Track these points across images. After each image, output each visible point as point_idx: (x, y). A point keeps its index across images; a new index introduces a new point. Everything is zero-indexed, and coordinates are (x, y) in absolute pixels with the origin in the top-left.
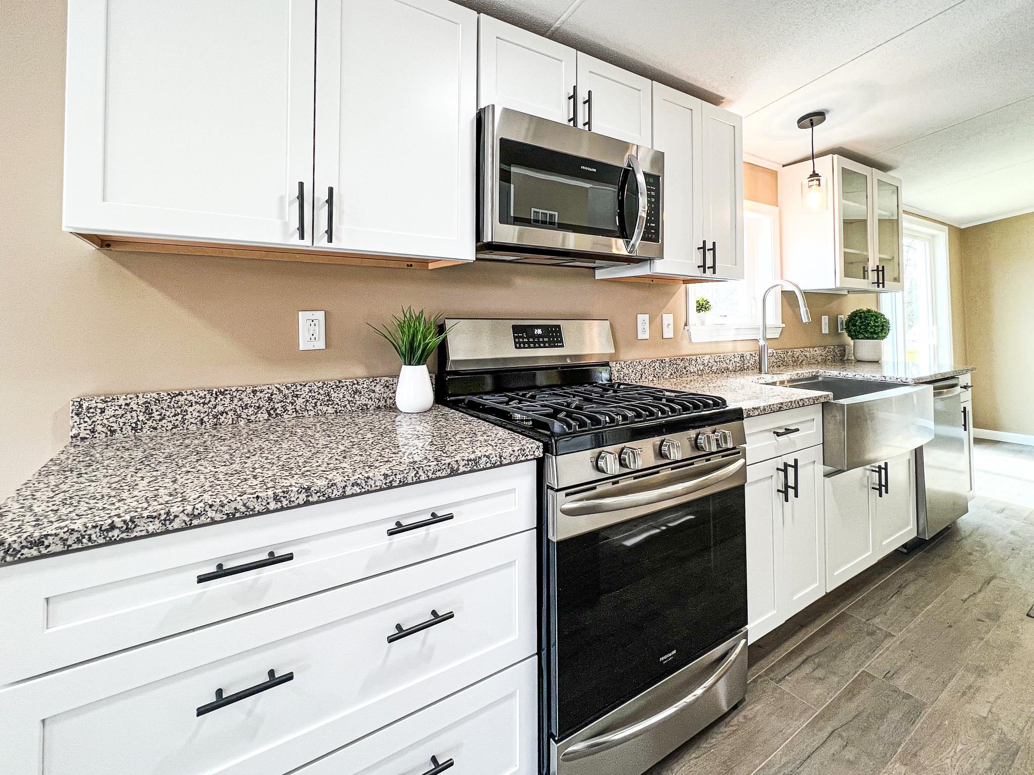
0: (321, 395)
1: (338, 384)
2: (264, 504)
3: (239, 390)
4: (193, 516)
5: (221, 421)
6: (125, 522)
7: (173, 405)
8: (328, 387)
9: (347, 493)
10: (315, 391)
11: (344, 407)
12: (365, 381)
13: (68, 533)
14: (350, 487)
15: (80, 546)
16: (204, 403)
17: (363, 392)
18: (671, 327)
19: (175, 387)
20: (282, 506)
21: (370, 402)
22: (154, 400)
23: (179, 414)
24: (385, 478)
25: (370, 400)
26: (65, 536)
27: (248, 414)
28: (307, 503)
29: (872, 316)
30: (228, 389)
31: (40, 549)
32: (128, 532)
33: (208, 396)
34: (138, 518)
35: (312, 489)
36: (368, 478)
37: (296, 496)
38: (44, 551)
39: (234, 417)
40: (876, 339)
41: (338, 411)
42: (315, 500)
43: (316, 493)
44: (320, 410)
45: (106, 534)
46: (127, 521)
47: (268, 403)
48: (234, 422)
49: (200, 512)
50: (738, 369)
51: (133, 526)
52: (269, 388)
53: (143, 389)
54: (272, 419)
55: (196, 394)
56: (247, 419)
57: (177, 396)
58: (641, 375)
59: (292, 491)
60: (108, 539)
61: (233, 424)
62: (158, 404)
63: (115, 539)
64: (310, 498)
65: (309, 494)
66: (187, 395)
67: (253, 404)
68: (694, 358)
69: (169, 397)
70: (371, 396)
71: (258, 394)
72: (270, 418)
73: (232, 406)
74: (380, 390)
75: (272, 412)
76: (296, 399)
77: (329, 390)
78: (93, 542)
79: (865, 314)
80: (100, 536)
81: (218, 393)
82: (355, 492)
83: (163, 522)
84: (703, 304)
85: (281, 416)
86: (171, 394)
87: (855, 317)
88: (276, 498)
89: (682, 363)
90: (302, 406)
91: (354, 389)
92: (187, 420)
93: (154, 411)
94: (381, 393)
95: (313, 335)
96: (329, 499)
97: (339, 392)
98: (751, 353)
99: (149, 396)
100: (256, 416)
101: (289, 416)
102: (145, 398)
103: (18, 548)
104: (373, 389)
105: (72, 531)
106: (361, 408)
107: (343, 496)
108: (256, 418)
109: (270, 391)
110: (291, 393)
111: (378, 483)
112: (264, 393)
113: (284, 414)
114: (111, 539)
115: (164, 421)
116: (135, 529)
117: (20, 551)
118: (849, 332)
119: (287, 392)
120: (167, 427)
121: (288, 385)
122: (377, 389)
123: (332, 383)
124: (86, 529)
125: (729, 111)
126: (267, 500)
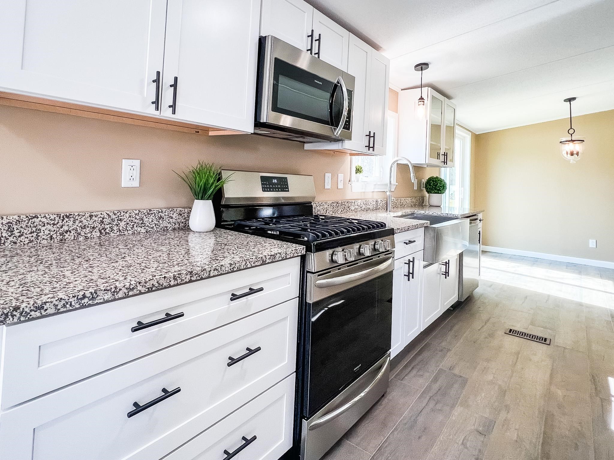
0: (137, 220)
1: (149, 212)
2: (168, 282)
3: (80, 215)
4: (130, 289)
5: (66, 237)
6: (91, 293)
7: (30, 225)
8: (142, 214)
9: (211, 275)
10: (134, 216)
11: (152, 228)
12: (167, 210)
13: (58, 301)
14: (213, 271)
15: (65, 310)
16: (54, 224)
17: (165, 218)
18: (342, 182)
19: (32, 211)
20: (177, 283)
21: (169, 225)
22: (15, 221)
23: (34, 232)
24: (230, 266)
25: (169, 224)
26: (57, 303)
27: (86, 232)
28: (191, 281)
29: (439, 180)
30: (72, 214)
31: (42, 312)
32: (93, 300)
33: (57, 219)
34: (99, 291)
35: (193, 272)
36: (222, 266)
37: (185, 277)
38: (44, 313)
39: (75, 234)
40: (440, 193)
41: (148, 231)
42: (195, 279)
43: (195, 275)
44: (136, 230)
45: (80, 301)
46: (93, 293)
47: (100, 225)
48: (75, 238)
49: (133, 287)
50: (375, 208)
51: (96, 296)
52: (101, 214)
53: (7, 212)
54: (103, 236)
55: (48, 217)
56: (84, 236)
57: (33, 218)
58: (327, 211)
59: (183, 273)
60: (81, 305)
61: (74, 239)
62: (18, 224)
63: (86, 305)
64: (192, 278)
65: (192, 275)
66: (41, 218)
67: (89, 226)
68: (353, 201)
69: (27, 218)
70: (170, 221)
71: (94, 218)
72: (101, 236)
73: (74, 227)
74: (176, 217)
75: (103, 231)
76: (119, 222)
77: (143, 216)
78: (72, 307)
79: (435, 179)
80: (77, 303)
81: (65, 217)
82: (215, 274)
83: (113, 293)
84: (359, 169)
85: (109, 234)
86: (28, 216)
87: (431, 180)
88: (175, 278)
89: (347, 204)
90: (124, 227)
91: (159, 216)
92: (40, 237)
93: (15, 229)
94: (177, 219)
95: (132, 176)
96: (202, 279)
97: (149, 218)
98: (381, 199)
99: (11, 218)
100: (91, 234)
101: (114, 234)
102: (9, 219)
103: (28, 311)
104: (171, 216)
105: (61, 299)
106: (163, 229)
107: (209, 277)
108: (91, 235)
109: (102, 216)
110: (117, 218)
111: (227, 269)
112: (98, 217)
113: (111, 233)
114: (83, 305)
115: (22, 237)
116: (97, 298)
117: (30, 313)
118: (427, 189)
119: (114, 217)
120: (25, 241)
121: (115, 212)
122: (174, 216)
123: (145, 211)
124: (69, 298)
125: (383, 54)
126: (170, 279)
